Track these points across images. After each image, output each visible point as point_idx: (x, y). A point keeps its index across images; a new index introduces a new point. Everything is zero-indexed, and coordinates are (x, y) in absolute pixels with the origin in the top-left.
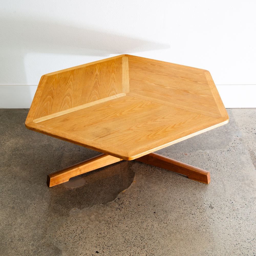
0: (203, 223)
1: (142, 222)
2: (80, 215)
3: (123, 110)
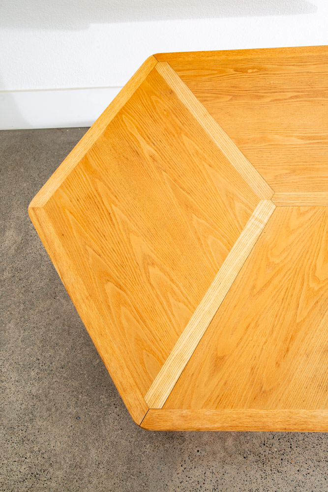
3: (311, 265)
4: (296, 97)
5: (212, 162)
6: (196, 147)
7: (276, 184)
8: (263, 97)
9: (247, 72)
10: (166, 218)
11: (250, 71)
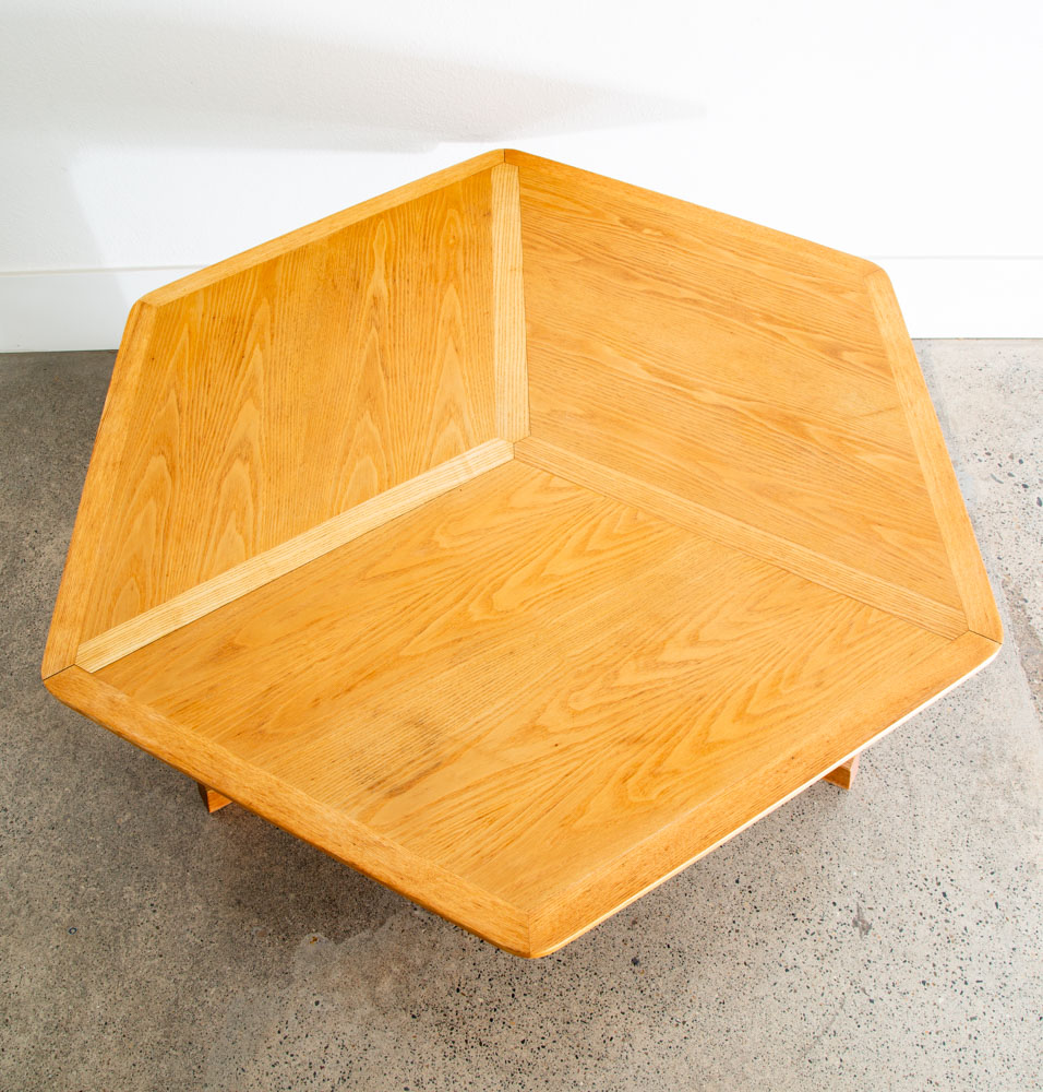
0: (831, 1017)
1: (583, 1018)
2: (336, 976)
3: (498, 576)
4: (695, 302)
5: (464, 345)
6: (459, 312)
7: (545, 423)
8: (636, 279)
9: (640, 231)
10: (321, 400)
11: (647, 231)
